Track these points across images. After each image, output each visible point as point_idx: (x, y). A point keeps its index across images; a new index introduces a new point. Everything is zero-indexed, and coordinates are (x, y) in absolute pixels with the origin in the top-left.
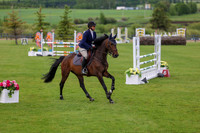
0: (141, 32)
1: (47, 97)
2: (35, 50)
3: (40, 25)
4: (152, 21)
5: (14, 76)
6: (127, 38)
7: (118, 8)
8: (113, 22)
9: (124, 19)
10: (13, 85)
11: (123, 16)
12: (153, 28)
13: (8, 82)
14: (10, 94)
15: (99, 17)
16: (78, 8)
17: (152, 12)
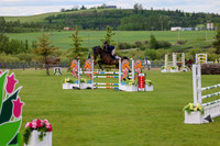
0: (202, 59)
1: (87, 140)
2: (70, 82)
3: (77, 51)
4: (215, 44)
5: (45, 114)
6: (184, 65)
7: (173, 29)
8: (167, 46)
9: (180, 43)
10: (44, 126)
11: (179, 39)
12: (217, 53)
13: (39, 122)
14: (41, 137)
15: (149, 39)
16: (122, 30)
17: (215, 33)
